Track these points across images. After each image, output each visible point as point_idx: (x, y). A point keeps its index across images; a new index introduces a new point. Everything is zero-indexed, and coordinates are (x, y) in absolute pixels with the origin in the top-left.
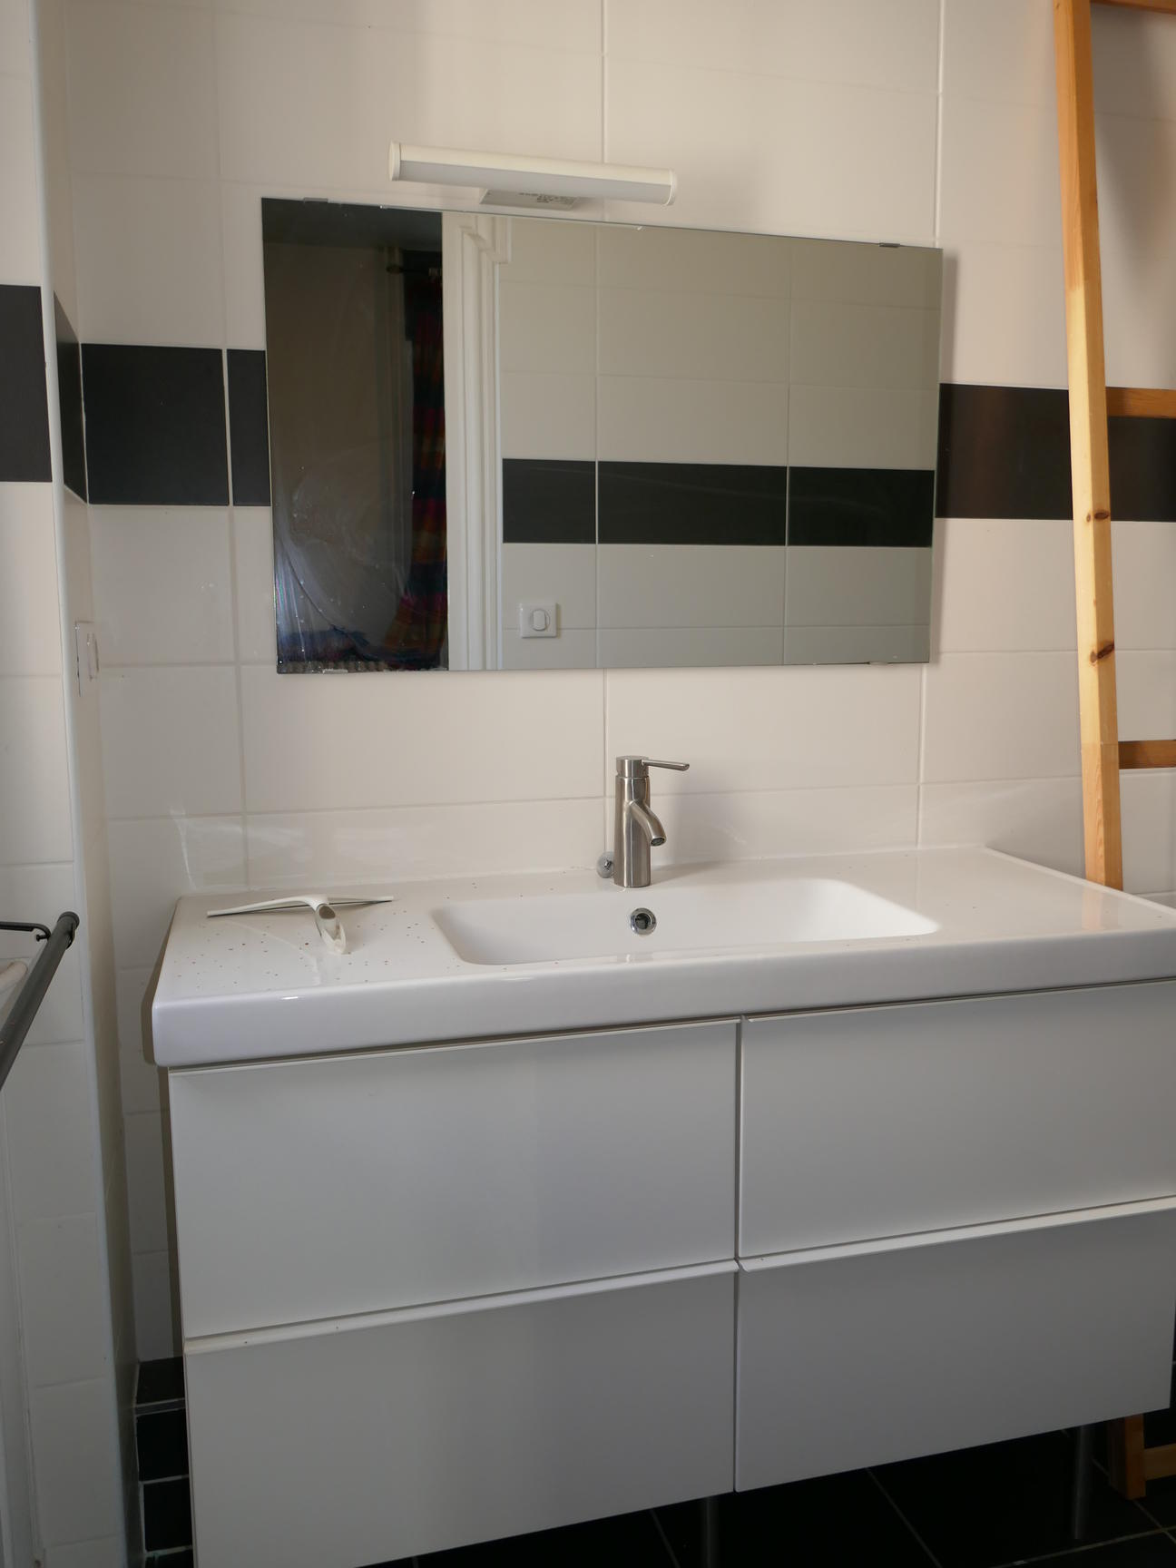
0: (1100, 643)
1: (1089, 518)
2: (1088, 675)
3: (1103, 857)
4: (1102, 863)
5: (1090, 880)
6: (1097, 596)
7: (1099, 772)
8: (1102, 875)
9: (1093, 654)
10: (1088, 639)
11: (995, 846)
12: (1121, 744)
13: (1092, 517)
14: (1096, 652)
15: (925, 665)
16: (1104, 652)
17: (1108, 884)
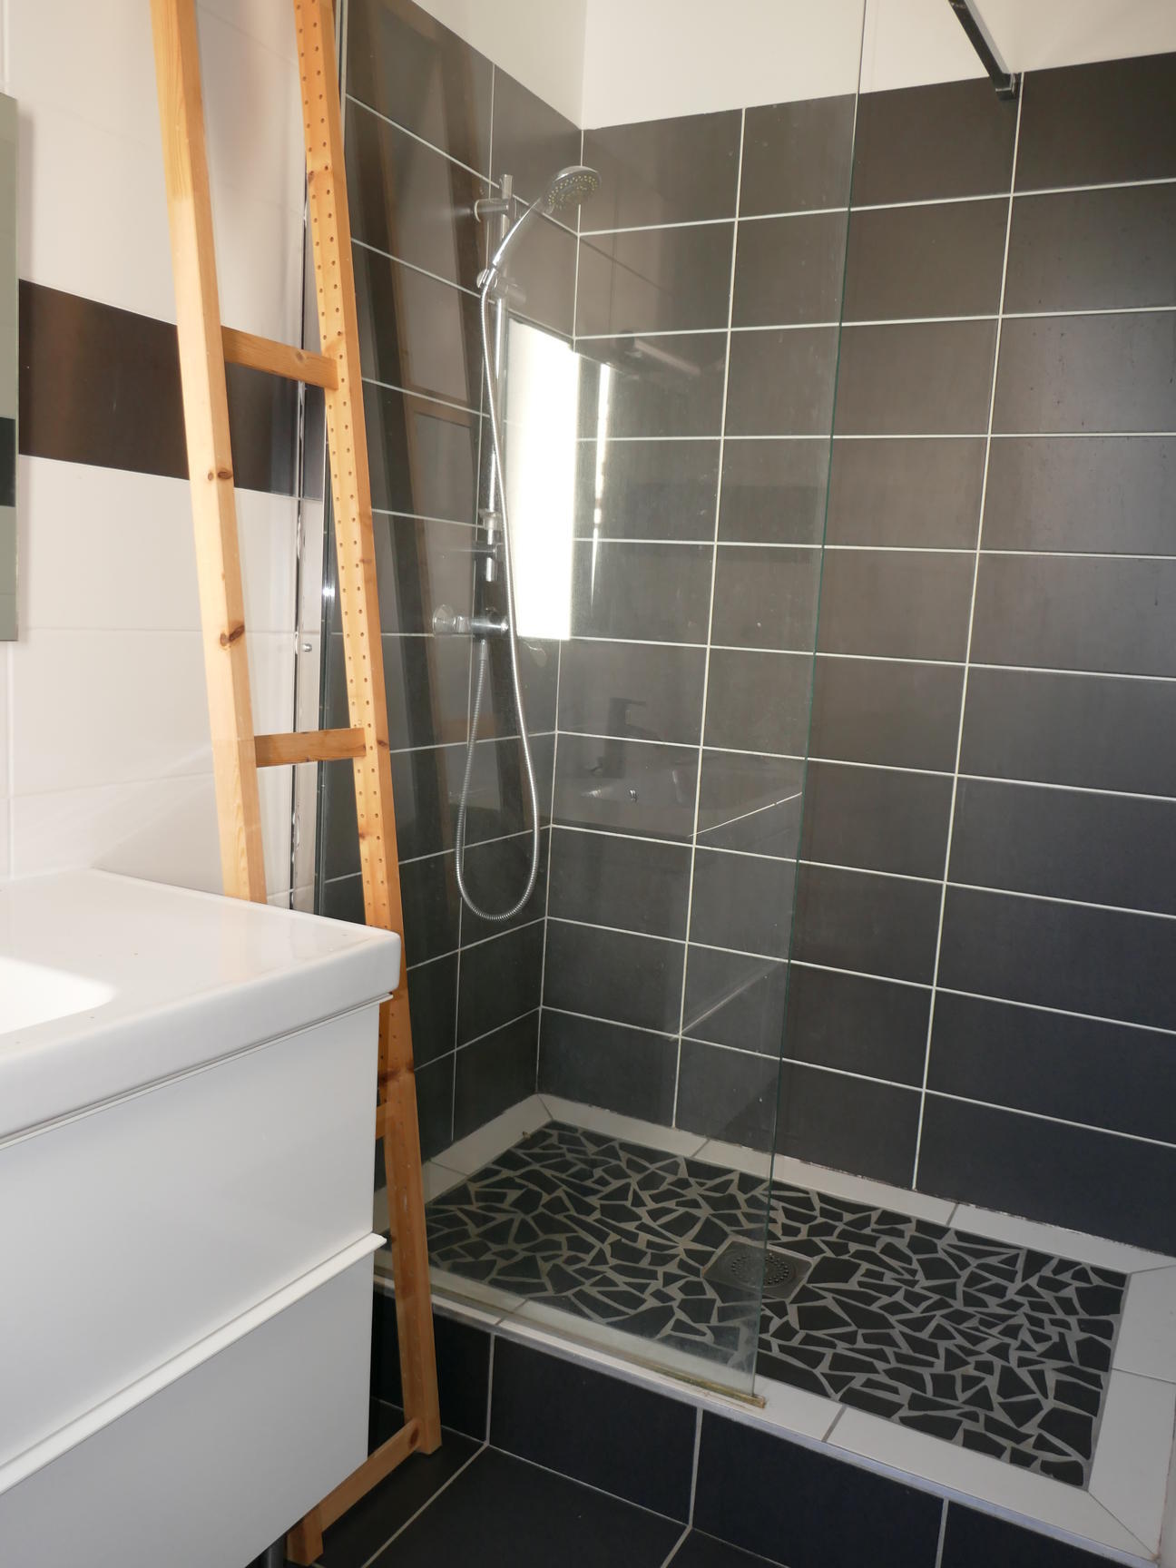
0: (231, 623)
1: (210, 476)
2: (217, 661)
3: (247, 870)
4: (245, 876)
5: (228, 895)
6: (225, 568)
7: (237, 772)
8: (246, 890)
9: (222, 636)
10: (215, 619)
11: (103, 868)
12: (257, 738)
13: (215, 475)
14: (227, 634)
15: (10, 644)
16: (236, 634)
17: (253, 899)
